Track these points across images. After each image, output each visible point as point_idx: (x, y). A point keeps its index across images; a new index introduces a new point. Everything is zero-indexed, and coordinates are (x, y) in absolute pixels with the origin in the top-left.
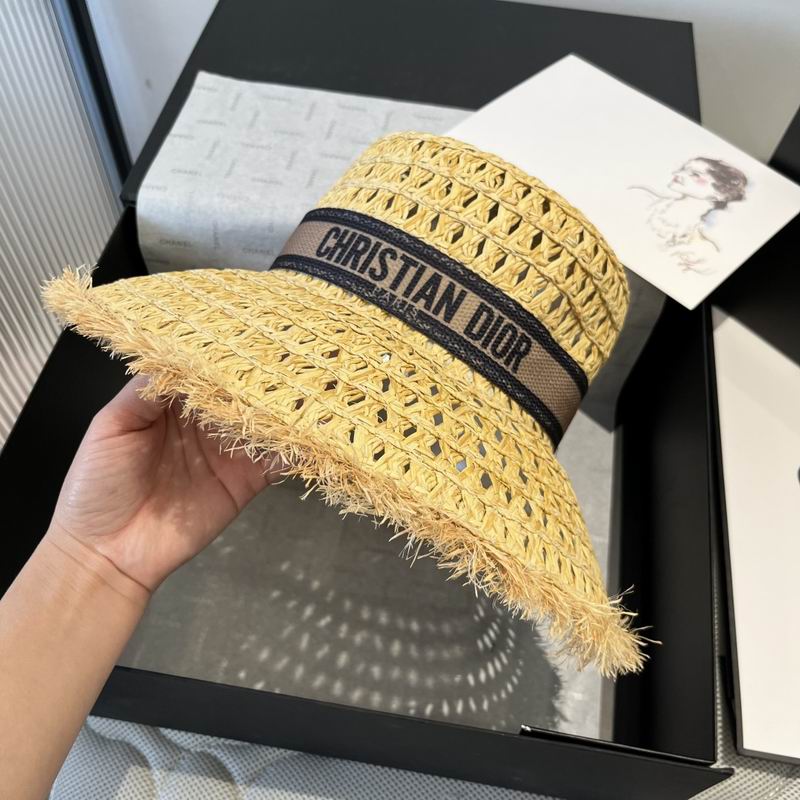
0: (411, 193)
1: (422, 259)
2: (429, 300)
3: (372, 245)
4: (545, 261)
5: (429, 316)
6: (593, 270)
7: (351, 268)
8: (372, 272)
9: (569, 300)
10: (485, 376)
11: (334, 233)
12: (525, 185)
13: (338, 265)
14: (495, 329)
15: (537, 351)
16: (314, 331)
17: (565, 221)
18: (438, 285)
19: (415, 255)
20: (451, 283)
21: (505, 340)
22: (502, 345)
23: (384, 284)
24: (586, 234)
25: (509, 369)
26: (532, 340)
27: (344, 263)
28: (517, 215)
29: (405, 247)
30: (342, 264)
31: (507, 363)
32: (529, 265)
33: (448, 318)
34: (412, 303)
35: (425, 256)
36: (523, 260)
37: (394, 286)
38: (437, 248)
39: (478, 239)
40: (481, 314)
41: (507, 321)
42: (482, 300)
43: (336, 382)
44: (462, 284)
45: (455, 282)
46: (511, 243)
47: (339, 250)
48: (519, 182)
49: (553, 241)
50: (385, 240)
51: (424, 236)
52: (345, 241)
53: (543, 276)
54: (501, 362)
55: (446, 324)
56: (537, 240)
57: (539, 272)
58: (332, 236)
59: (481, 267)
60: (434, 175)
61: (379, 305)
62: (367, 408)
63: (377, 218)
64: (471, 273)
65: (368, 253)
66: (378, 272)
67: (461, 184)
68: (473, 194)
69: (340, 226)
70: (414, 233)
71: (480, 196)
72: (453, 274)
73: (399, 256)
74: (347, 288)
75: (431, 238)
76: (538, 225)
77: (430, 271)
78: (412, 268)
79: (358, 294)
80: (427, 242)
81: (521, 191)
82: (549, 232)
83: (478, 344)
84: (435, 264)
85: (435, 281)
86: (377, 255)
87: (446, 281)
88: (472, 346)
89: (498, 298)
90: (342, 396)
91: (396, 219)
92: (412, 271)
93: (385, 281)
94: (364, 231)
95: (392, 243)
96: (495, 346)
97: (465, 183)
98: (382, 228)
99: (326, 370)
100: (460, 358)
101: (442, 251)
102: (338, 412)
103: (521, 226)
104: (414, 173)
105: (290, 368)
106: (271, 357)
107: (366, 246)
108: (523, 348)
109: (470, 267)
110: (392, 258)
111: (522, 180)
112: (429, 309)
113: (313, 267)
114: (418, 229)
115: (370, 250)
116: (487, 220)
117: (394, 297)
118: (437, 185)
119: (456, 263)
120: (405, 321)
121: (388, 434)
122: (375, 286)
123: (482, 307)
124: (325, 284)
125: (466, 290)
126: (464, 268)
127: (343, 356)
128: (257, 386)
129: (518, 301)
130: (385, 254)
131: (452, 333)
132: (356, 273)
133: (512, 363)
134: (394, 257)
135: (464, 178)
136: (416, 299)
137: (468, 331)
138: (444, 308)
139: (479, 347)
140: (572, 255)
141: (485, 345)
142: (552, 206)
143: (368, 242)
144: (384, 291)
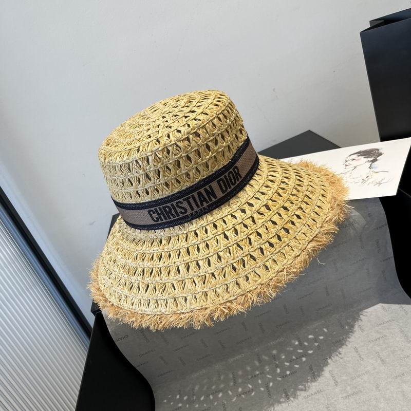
2: (205, 200)
8: (181, 213)
23: (189, 212)
28: (195, 150)
33: (215, 197)
37: (192, 209)
55: (217, 199)
59: (205, 174)
66: (183, 211)
77: (195, 194)
79: (187, 222)
81: (187, 142)
85: (200, 194)
103: (200, 151)
117: (196, 211)
120: (207, 213)
123: (218, 182)
134: (182, 203)
136: (202, 205)
137: (223, 192)
138: (211, 196)
143: (168, 207)
144: (192, 214)
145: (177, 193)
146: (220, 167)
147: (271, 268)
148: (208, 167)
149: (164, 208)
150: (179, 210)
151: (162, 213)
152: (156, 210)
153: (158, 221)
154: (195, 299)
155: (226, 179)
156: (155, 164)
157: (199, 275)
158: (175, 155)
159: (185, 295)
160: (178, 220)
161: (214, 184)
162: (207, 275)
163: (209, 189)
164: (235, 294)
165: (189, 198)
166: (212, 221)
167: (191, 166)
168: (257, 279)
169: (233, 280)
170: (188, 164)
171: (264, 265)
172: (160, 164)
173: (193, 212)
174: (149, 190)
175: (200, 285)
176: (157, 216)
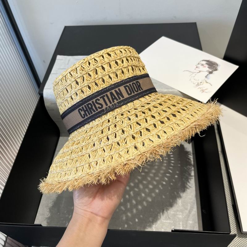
0: (84, 85)
1: (104, 93)
2: (116, 98)
3: (92, 103)
4: (123, 65)
5: (120, 101)
6: (129, 54)
7: (94, 112)
8: (99, 107)
9: (133, 65)
10: (141, 98)
11: (80, 111)
12: (101, 56)
13: (91, 115)
14: (132, 88)
15: (140, 81)
16: (113, 132)
17: (115, 53)
18: (113, 94)
19: (102, 95)
20: (115, 90)
21: (135, 87)
22: (136, 88)
23: (105, 107)
24: (120, 50)
25: (142, 91)
26: (138, 80)
27: (92, 113)
29: (98, 96)
30: (91, 114)
31: (140, 90)
32: (121, 69)
33: (123, 97)
34: (114, 103)
35: (104, 92)
36: (119, 69)
37: (107, 105)
38: (103, 88)
39: (107, 77)
40: (126, 88)
41: (131, 83)
42: (123, 86)
43: (133, 136)
44: (116, 88)
45: (115, 89)
46: (114, 69)
47: (87, 112)
48: (99, 57)
49: (119, 59)
50: (92, 99)
51: (98, 89)
52: (85, 109)
53: (125, 67)
54: (139, 92)
56: (116, 63)
57: (124, 68)
58: (81, 112)
59: (115, 80)
60: (83, 76)
61: (109, 111)
62: (144, 133)
63: (85, 98)
64: (115, 84)
65: (93, 106)
67: (90, 71)
68: (95, 70)
69: (80, 108)
70: (96, 91)
71: (97, 68)
72: (113, 88)
73: (99, 99)
74: (99, 117)
75: (100, 87)
76: (113, 60)
77: (108, 93)
78: (105, 97)
79: (103, 115)
80: (100, 89)
81: (102, 58)
82: (116, 59)
83: (133, 94)
84: (107, 91)
85: (111, 94)
86: (95, 103)
87: (113, 91)
88: (133, 96)
89: (125, 82)
90: (138, 137)
91: (88, 93)
92: (106, 98)
93: (104, 106)
94: (86, 103)
95: (95, 98)
96: (135, 90)
97: (91, 70)
98: (88, 98)
99: (128, 136)
100: (134, 100)
101: (105, 87)
102: (143, 140)
104: (79, 80)
105: (123, 144)
106: (117, 147)
107: (91, 105)
108: (139, 84)
109: (113, 83)
110: (99, 101)
111: (99, 56)
112: (118, 100)
113: (86, 121)
114: (95, 89)
115: (93, 105)
116: (104, 71)
117: (109, 106)
118: (87, 77)
119: (110, 86)
120: (117, 108)
121: (154, 132)
122: (103, 109)
124: (94, 121)
125: (118, 88)
126: (113, 85)
127: (125, 129)
128: (125, 155)
129: (128, 77)
130: (96, 102)
131: (127, 98)
132: (97, 112)
133: (141, 89)
134: (99, 100)
135: (90, 69)
136: (114, 102)
137: (129, 94)
138: (120, 96)
139: (134, 94)
140: (124, 57)
141: (134, 93)
142: (110, 53)
143: (90, 104)
144: (106, 108)
145: (95, 93)
146: (126, 78)
147: (162, 136)
148: (117, 76)
149: (88, 105)
150: (97, 106)
151: (87, 110)
152: (83, 108)
153: (84, 117)
154: (103, 162)
155: (131, 86)
156: (81, 72)
157: (108, 144)
158: (94, 65)
159: (96, 160)
160: (97, 114)
161: (122, 88)
162: (113, 144)
163: (118, 91)
164: (134, 154)
165: (104, 96)
166: (121, 112)
167: (104, 73)
168: (151, 143)
169: (132, 145)
170: (102, 72)
171: (156, 134)
172: (84, 72)
173: (107, 107)
174: (78, 93)
175: (108, 151)
176: (84, 113)
